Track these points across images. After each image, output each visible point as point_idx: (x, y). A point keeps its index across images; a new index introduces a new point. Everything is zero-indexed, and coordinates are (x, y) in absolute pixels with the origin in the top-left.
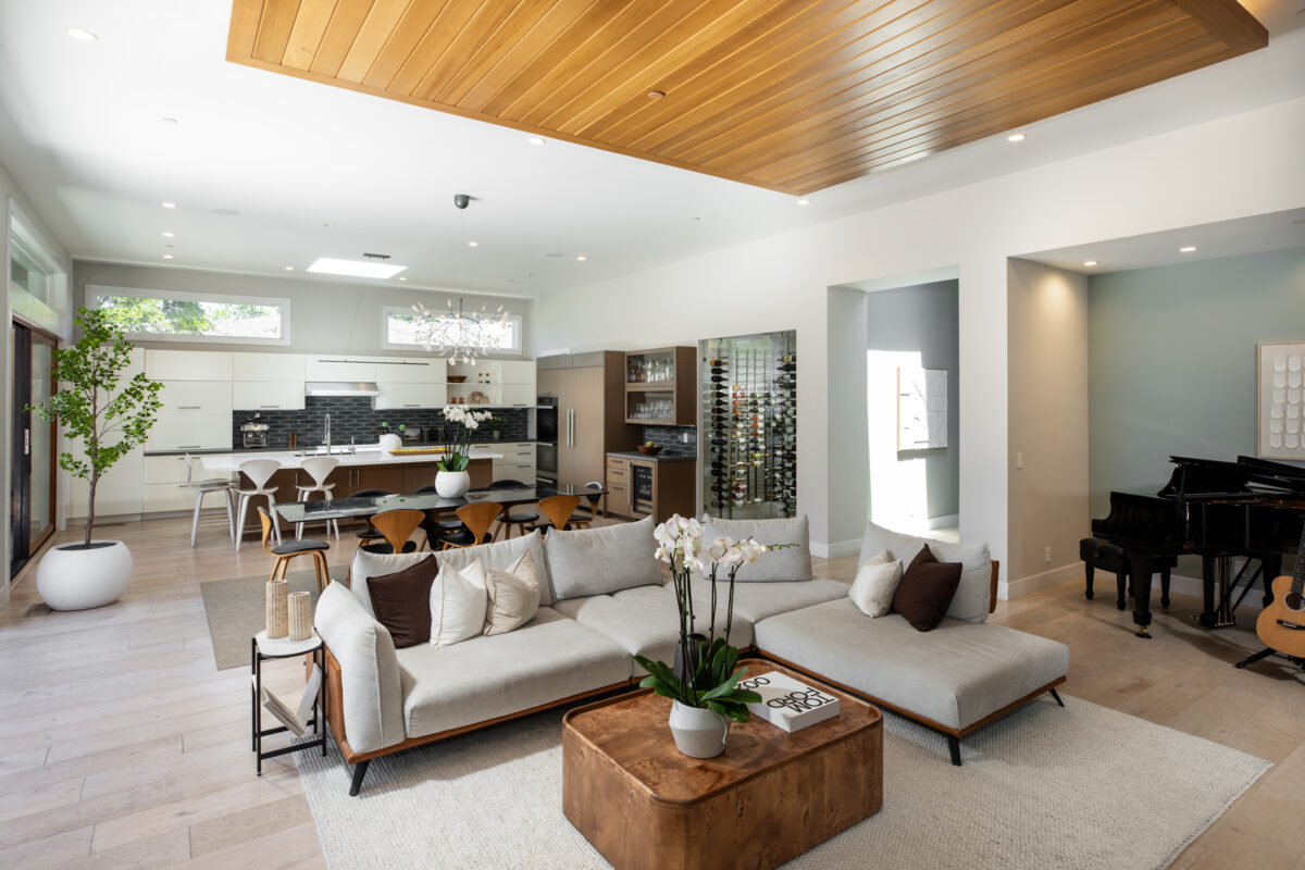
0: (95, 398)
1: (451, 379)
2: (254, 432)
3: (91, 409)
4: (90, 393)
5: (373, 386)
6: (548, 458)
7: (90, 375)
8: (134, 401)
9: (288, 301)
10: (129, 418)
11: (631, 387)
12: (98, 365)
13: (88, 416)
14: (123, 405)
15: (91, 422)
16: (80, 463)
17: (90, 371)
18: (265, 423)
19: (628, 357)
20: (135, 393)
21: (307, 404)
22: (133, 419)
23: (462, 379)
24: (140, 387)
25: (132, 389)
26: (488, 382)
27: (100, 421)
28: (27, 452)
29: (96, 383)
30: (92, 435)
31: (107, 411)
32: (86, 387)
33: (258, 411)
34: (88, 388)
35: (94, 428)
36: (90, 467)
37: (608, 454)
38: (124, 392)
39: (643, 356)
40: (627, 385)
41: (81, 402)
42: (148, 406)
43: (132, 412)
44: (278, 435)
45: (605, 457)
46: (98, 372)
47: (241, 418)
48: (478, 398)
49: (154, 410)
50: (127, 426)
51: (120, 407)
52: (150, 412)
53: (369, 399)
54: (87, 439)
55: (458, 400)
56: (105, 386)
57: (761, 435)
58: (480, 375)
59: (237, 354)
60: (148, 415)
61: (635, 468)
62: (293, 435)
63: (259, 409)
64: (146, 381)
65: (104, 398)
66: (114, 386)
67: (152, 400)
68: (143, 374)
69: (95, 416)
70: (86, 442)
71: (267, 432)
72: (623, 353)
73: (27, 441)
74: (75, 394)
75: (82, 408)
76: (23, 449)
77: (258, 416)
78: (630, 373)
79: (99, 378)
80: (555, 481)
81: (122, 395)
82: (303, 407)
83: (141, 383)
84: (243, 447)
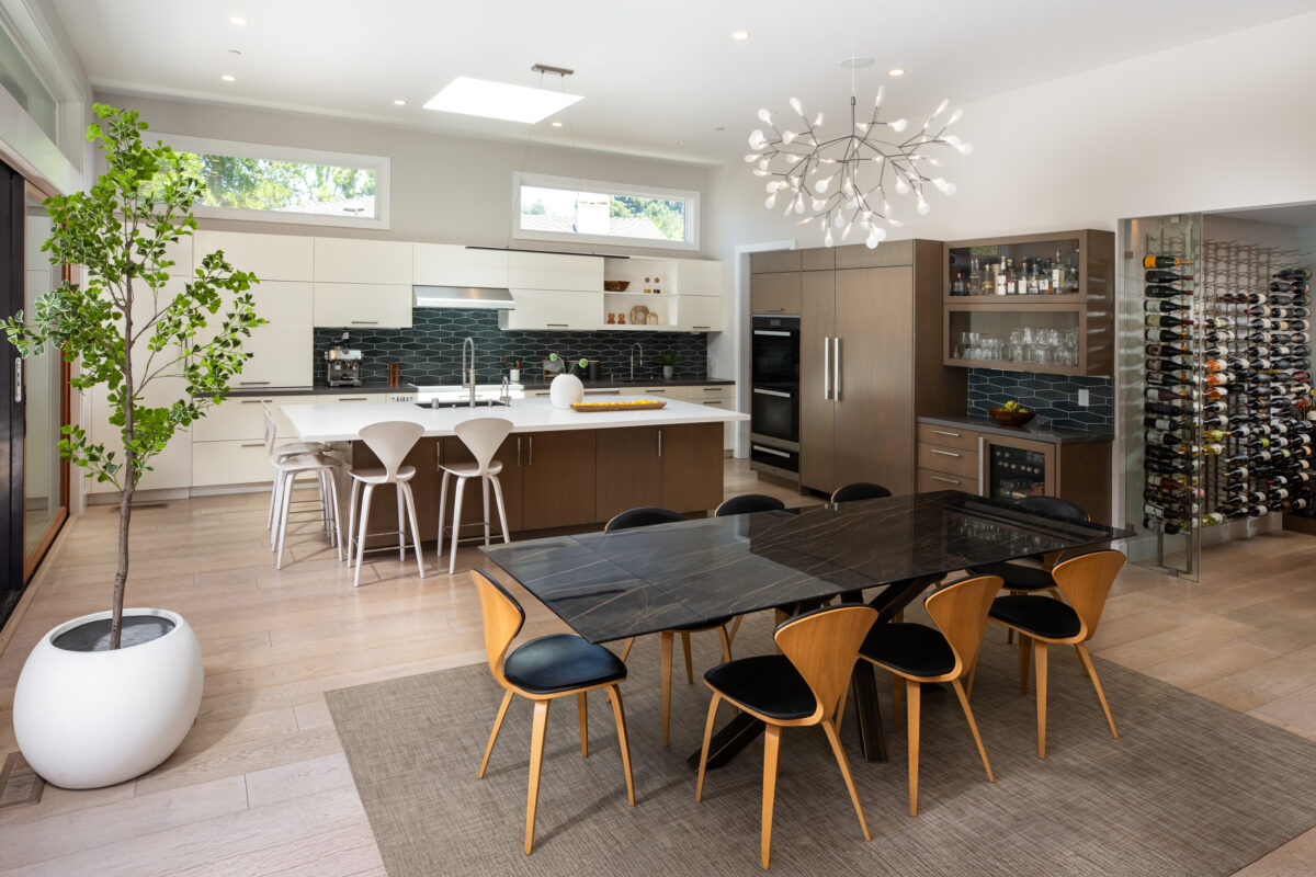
0: (130, 301)
1: (609, 286)
2: (343, 362)
3: (121, 325)
4: (119, 291)
5: (504, 293)
6: (776, 416)
7: (119, 251)
8: (203, 311)
9: (385, 162)
10: (197, 348)
11: (953, 304)
12: (135, 232)
13: (116, 340)
14: (186, 320)
15: (121, 354)
16: (101, 449)
17: (118, 242)
18: (356, 348)
19: (952, 251)
20: (203, 293)
21: (415, 320)
22: (204, 352)
23: (623, 286)
24: (215, 281)
25: (200, 286)
26: (658, 292)
27: (139, 355)
28: (19, 398)
29: (131, 270)
30: (123, 382)
31: (152, 332)
32: (111, 277)
33: (346, 329)
34: (116, 280)
35: (127, 368)
36: (121, 459)
37: (922, 419)
38: (184, 292)
39: (968, 249)
40: (947, 298)
41: (103, 312)
42: (236, 322)
43: (204, 336)
44: (373, 367)
45: (917, 423)
46: (135, 247)
47: (325, 338)
48: (641, 316)
49: (246, 332)
50: (194, 368)
51: (178, 325)
52: (239, 335)
53: (495, 312)
54: (114, 392)
55: (616, 319)
56: (148, 277)
57: (1223, 398)
58: (647, 280)
59: (319, 240)
60: (237, 343)
61: (992, 449)
62: (394, 366)
63: (349, 325)
64: (225, 267)
65: (147, 302)
66: (164, 277)
67: (244, 309)
68: (220, 254)
69: (130, 343)
70: (112, 398)
71: (359, 362)
72: (941, 244)
73: (19, 379)
74: (89, 292)
75: (104, 324)
76: (12, 393)
77: (346, 336)
78: (953, 279)
79: (137, 259)
80: (795, 455)
81: (180, 298)
82: (409, 325)
83: (217, 273)
84: (327, 385)
